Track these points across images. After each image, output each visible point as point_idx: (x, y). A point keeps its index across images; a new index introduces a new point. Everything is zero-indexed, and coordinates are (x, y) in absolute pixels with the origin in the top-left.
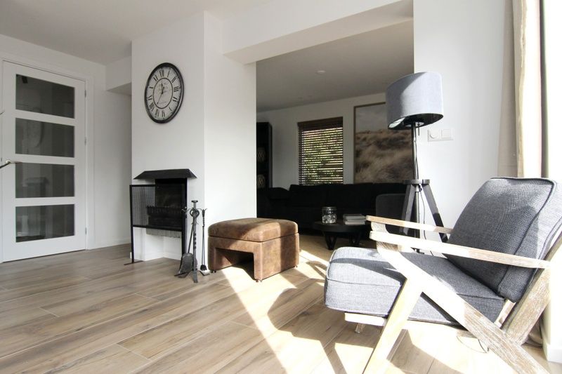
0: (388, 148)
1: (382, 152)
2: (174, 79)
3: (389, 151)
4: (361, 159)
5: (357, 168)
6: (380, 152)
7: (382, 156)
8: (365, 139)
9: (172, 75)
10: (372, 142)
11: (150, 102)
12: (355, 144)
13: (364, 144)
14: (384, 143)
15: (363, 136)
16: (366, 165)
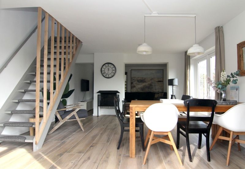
0: (140, 82)
1: (139, 83)
2: (113, 67)
3: (141, 83)
4: (133, 85)
5: (132, 87)
6: (138, 83)
7: (139, 84)
8: (134, 79)
9: (112, 66)
10: (136, 80)
11: (103, 72)
12: (131, 80)
13: (134, 80)
14: (139, 81)
15: (133, 78)
16: (134, 87)
